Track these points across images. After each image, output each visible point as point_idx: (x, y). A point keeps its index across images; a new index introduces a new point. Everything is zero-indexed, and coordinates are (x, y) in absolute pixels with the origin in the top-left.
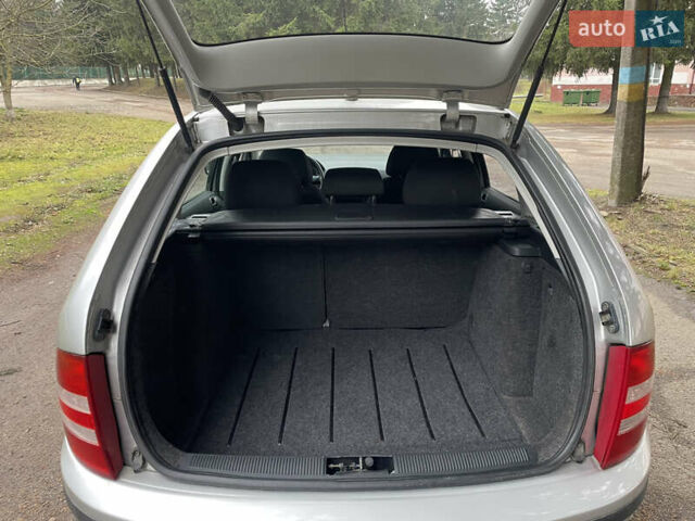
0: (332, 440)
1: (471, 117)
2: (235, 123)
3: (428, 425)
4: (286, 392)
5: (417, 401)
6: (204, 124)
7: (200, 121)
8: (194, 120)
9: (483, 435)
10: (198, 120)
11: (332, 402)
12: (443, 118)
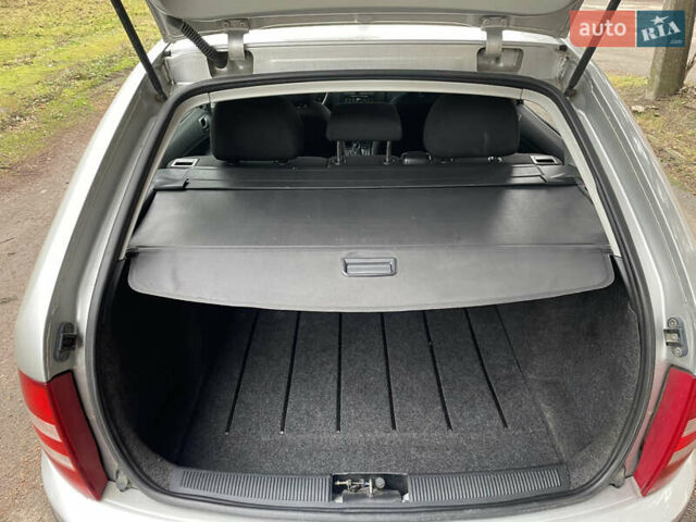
0: (338, 428)
1: (518, 50)
2: (217, 58)
3: (444, 408)
4: (289, 361)
5: (432, 375)
6: (177, 60)
7: (173, 57)
8: (165, 54)
9: (505, 425)
10: (169, 54)
11: (339, 374)
12: (481, 51)
